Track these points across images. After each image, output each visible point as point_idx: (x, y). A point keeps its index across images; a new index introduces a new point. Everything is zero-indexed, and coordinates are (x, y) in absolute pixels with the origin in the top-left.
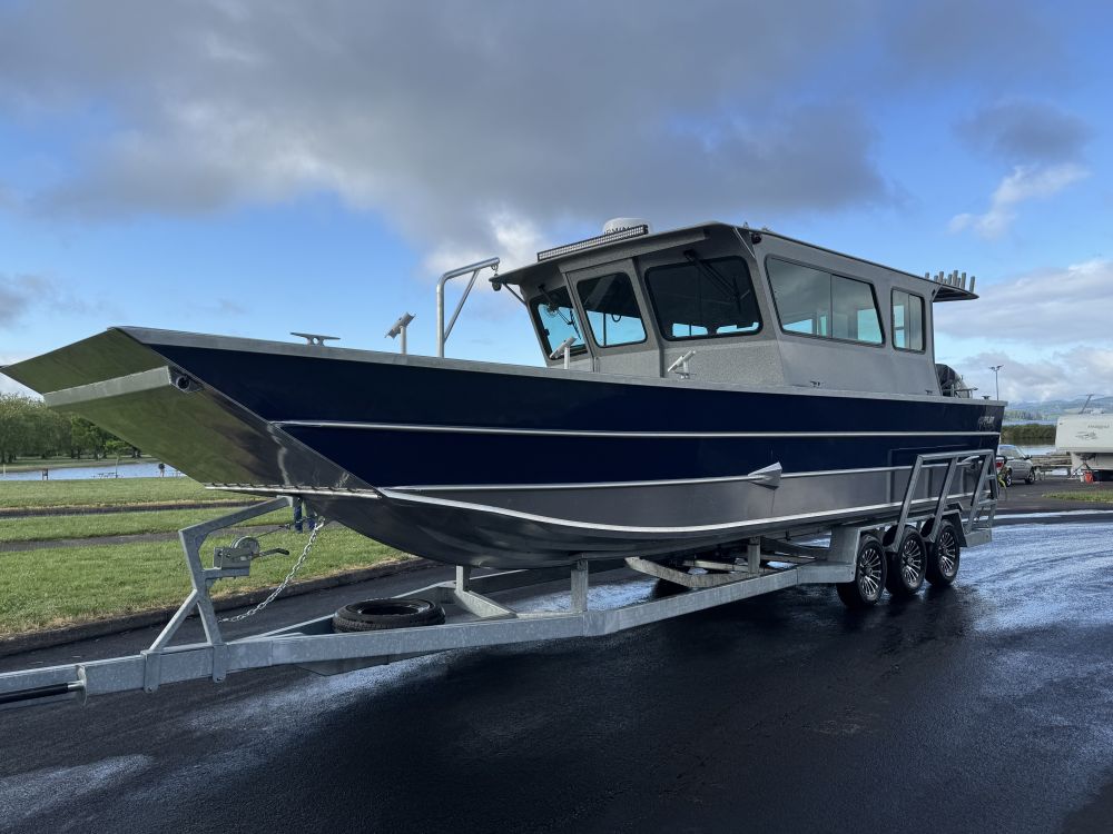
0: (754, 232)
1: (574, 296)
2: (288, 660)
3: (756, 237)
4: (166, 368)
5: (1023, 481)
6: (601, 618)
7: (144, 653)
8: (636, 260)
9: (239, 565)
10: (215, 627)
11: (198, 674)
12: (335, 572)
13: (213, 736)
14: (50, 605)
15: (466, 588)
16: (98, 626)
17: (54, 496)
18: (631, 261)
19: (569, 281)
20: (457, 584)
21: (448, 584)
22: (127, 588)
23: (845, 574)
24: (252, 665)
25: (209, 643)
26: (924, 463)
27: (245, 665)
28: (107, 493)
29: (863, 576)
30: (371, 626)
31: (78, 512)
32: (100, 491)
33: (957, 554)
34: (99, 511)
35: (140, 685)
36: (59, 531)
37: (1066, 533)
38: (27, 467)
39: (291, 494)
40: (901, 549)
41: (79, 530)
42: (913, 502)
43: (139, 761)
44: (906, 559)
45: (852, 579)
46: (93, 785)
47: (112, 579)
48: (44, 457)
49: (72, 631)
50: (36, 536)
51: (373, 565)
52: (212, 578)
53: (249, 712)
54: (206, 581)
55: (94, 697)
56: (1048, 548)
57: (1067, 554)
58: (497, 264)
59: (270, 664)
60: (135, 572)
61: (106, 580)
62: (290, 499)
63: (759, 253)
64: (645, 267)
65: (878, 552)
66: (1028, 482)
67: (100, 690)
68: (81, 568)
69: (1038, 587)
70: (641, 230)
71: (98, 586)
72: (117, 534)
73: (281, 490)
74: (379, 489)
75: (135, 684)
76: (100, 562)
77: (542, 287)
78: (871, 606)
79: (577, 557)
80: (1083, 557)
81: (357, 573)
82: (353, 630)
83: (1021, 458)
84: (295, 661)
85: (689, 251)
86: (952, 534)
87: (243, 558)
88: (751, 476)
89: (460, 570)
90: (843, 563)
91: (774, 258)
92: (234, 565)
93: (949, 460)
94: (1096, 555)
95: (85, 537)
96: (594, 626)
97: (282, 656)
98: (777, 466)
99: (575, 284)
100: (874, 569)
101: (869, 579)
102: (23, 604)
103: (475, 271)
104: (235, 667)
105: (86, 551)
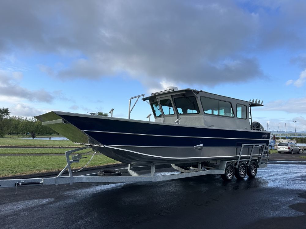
0: (197, 91)
1: (159, 103)
2: (86, 181)
3: (198, 92)
4: (62, 119)
5: (297, 153)
6: (156, 178)
7: (56, 177)
8: (172, 96)
9: (77, 160)
10: (71, 173)
11: (67, 183)
12: (106, 164)
13: (69, 196)
14: (42, 168)
15: (130, 169)
16: (52, 173)
17: (50, 144)
18: (171, 96)
19: (158, 100)
20: (129, 168)
21: (127, 168)
22: (60, 165)
23: (222, 172)
24: (78, 182)
25: (70, 176)
26: (244, 146)
27: (77, 182)
28: (62, 144)
29: (228, 173)
30: (105, 175)
31: (54, 148)
32: (61, 143)
33: (257, 170)
34: (59, 148)
35: (54, 184)
36: (49, 152)
37: (296, 167)
38: (46, 136)
39: (89, 145)
40: (239, 167)
41: (53, 152)
42: (241, 156)
43: (53, 199)
44: (241, 170)
45: (224, 173)
46: (43, 203)
47: (57, 163)
48: (50, 134)
49: (46, 173)
50: (44, 153)
51: (115, 163)
52: (71, 162)
53: (78, 192)
54: (70, 163)
55: (45, 186)
56: (288, 170)
57: (291, 172)
58: (144, 95)
59: (82, 182)
60: (63, 162)
61: (56, 163)
62: (89, 146)
63: (198, 96)
64: (174, 98)
65: (232, 167)
66: (298, 153)
67: (47, 184)
68: (51, 160)
69: (277, 179)
70: (172, 90)
71: (54, 164)
72: (62, 153)
73: (87, 144)
74: (104, 145)
75: (53, 183)
76: (56, 159)
77: (153, 101)
78: (230, 181)
79: (153, 163)
80: (295, 173)
81: (111, 165)
82: (101, 176)
83: (296, 147)
84: (87, 182)
85: (183, 95)
86: (255, 164)
87: (78, 159)
88: (195, 147)
89: (129, 165)
90: (222, 169)
91: (203, 97)
92: (76, 160)
93: (252, 146)
94: (299, 173)
95: (55, 154)
96: (155, 179)
97: (85, 180)
98: (202, 145)
99: (159, 101)
100: (231, 171)
101: (229, 174)
102: (37, 167)
103: (139, 97)
104: (75, 182)
105: (54, 157)
